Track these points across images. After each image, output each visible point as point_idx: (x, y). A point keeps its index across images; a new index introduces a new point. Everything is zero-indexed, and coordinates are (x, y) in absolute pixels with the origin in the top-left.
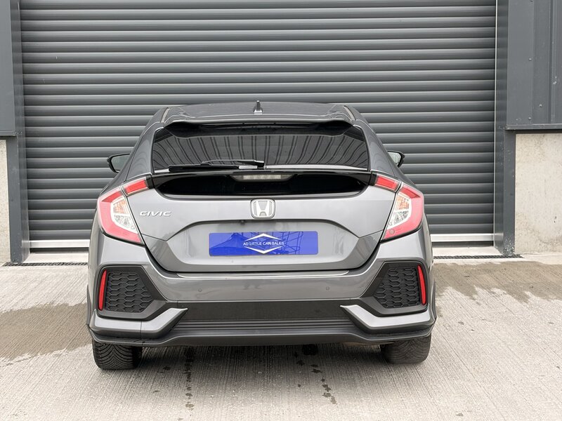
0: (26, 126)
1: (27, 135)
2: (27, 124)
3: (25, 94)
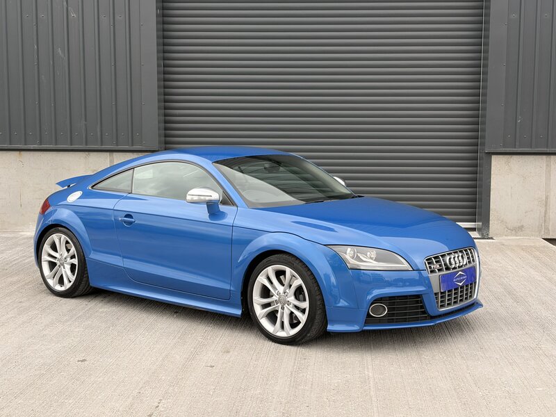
2: (166, 143)
3: (165, 123)
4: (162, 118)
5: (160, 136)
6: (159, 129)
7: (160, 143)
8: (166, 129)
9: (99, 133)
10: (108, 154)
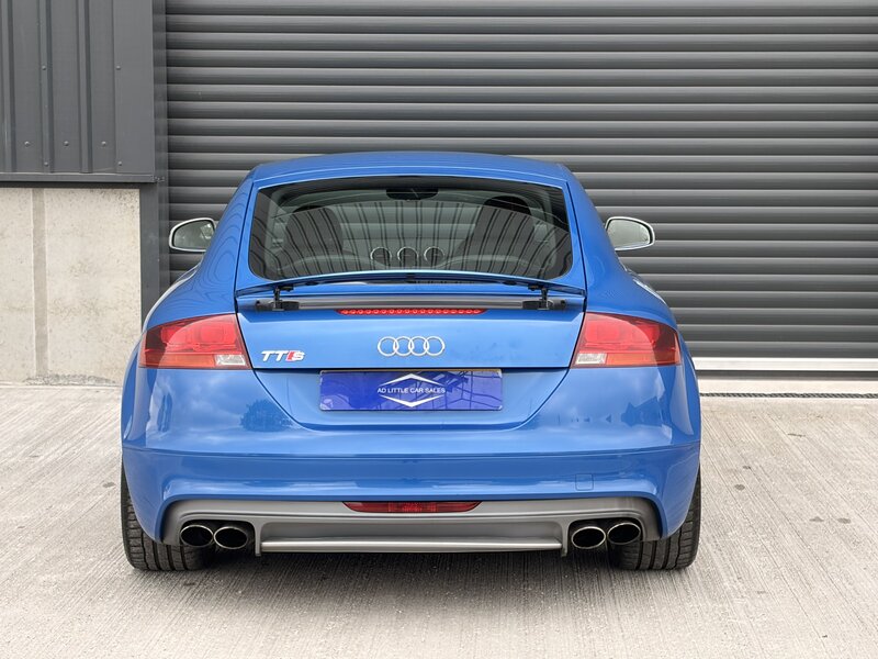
0: (170, 168)
1: (172, 183)
2: (172, 165)
3: (169, 117)
4: (163, 104)
5: (158, 149)
6: (157, 132)
7: (158, 165)
8: (171, 131)
9: (7, 141)
10: (31, 189)
